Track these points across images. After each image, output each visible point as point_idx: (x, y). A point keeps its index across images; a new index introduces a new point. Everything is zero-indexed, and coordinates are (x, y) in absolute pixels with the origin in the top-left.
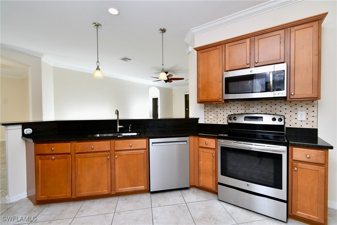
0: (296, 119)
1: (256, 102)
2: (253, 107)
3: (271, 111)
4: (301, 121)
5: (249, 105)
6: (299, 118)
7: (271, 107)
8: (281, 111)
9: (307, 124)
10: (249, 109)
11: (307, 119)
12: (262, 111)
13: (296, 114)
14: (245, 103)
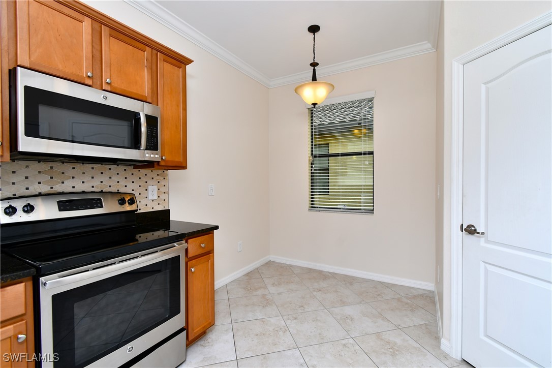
0: (146, 197)
1: (79, 167)
2: (73, 178)
3: (110, 186)
4: (153, 201)
5: (63, 173)
6: (150, 198)
7: (110, 178)
8: (126, 186)
9: (159, 204)
10: (63, 183)
11: (159, 197)
12: (93, 187)
13: (146, 190)
14: (52, 167)
